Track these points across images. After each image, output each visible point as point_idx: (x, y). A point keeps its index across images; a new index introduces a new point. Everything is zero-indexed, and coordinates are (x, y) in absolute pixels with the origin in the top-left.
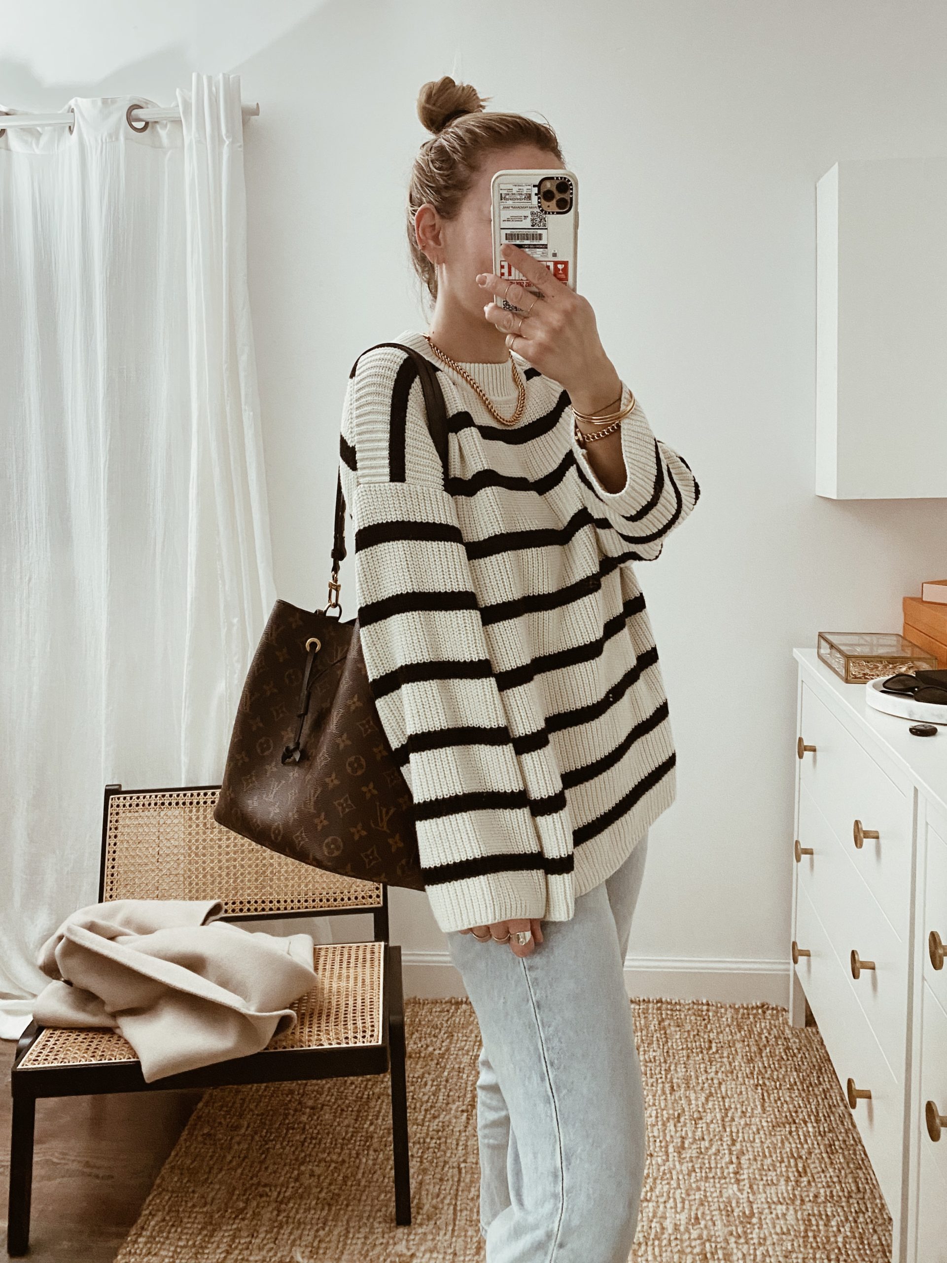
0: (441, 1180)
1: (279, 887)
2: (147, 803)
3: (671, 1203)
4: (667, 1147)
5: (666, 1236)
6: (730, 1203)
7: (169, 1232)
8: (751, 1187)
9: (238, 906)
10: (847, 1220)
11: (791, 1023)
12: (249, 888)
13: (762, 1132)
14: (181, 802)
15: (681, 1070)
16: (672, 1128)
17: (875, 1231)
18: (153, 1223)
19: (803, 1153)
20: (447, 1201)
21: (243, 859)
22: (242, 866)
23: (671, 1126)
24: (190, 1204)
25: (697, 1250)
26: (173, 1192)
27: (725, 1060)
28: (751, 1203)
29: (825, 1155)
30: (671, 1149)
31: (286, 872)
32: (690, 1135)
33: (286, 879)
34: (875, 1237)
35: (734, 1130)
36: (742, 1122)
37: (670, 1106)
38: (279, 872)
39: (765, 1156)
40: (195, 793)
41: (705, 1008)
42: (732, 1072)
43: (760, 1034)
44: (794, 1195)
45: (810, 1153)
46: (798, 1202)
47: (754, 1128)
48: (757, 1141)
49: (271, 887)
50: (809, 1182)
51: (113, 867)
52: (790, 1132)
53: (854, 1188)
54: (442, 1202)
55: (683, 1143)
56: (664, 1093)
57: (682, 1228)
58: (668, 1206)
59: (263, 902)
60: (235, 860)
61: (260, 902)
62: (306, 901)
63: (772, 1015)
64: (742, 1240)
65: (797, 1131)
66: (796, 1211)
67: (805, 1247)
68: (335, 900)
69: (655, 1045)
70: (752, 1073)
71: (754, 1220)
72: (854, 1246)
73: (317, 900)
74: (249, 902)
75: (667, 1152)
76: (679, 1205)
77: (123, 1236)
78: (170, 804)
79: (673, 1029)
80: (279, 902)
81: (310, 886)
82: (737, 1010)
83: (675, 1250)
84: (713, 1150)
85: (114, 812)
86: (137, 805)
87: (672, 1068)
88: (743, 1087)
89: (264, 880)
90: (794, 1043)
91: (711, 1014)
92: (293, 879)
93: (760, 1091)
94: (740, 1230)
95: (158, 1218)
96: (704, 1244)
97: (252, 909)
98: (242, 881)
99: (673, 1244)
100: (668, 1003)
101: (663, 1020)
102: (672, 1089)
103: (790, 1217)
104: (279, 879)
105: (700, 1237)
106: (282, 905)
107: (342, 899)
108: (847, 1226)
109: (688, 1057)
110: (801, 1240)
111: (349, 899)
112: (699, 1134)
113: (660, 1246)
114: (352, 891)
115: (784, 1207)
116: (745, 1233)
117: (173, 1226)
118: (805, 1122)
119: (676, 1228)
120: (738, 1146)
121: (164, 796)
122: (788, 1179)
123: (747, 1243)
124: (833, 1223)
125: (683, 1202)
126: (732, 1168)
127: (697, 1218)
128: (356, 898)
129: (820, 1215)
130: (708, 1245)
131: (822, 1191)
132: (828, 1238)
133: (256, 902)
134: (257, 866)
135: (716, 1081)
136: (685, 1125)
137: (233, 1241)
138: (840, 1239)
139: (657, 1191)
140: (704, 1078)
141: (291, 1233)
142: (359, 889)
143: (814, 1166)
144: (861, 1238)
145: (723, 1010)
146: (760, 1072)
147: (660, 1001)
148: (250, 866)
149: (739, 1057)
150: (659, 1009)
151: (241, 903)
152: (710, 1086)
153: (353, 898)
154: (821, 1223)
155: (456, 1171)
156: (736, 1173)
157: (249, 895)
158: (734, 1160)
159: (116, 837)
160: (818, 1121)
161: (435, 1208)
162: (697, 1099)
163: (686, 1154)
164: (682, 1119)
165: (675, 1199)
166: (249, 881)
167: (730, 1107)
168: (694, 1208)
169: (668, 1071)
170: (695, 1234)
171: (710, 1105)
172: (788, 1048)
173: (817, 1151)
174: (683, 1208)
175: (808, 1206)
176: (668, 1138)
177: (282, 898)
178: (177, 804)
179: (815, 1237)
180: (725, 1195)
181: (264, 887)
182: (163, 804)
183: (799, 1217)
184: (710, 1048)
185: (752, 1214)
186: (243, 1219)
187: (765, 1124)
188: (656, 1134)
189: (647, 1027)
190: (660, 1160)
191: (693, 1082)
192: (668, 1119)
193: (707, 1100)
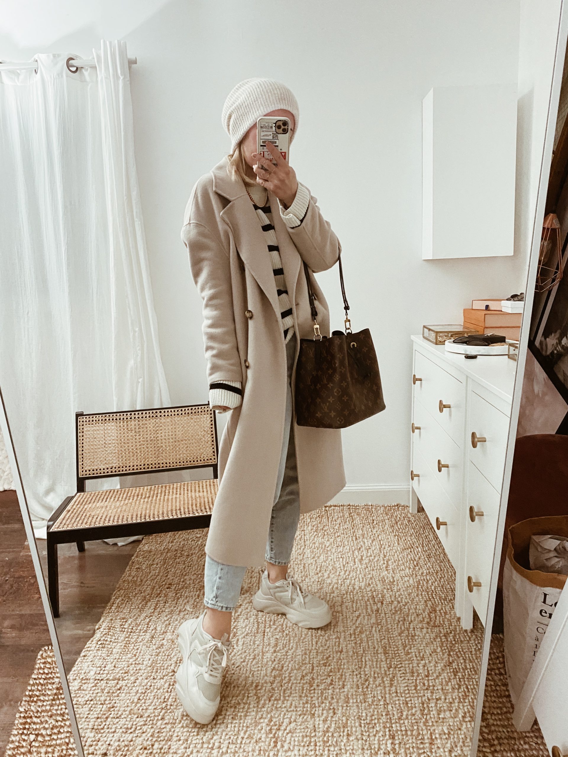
0: (251, 577)
1: (166, 456)
2: (97, 420)
3: (357, 579)
4: (354, 560)
5: (355, 591)
6: (384, 578)
7: (126, 604)
8: (393, 572)
9: (146, 466)
10: (436, 580)
11: (411, 511)
12: (151, 458)
13: (398, 552)
14: (115, 419)
15: (360, 532)
16: (357, 553)
17: (448, 584)
18: (117, 601)
19: (417, 559)
20: (255, 585)
21: (147, 445)
22: (147, 448)
23: (356, 552)
24: (134, 593)
25: (370, 595)
26: (125, 590)
27: (380, 527)
28: (393, 577)
29: (426, 559)
30: (356, 560)
31: (169, 449)
32: (365, 555)
33: (169, 452)
34: (448, 586)
35: (385, 552)
36: (389, 549)
37: (355, 544)
38: (166, 449)
39: (399, 560)
40: (122, 414)
41: (370, 507)
42: (384, 531)
43: (396, 517)
44: (413, 574)
45: (420, 558)
46: (414, 576)
47: (394, 551)
48: (396, 555)
49: (162, 457)
50: (419, 569)
51: (83, 451)
52: (411, 552)
53: (439, 569)
54: (252, 585)
55: (362, 558)
56: (352, 540)
57: (363, 588)
58: (356, 580)
59: (159, 464)
60: (144, 445)
61: (157, 464)
62: (180, 462)
63: (402, 509)
64: (390, 590)
65: (414, 550)
66: (413, 579)
67: (418, 591)
68: (194, 461)
69: (348, 523)
70: (393, 531)
71: (395, 583)
72: (439, 589)
73: (185, 462)
74: (152, 464)
75: (355, 562)
76: (361, 580)
77: (104, 607)
78: (109, 420)
79: (356, 516)
80: (166, 463)
81: (181, 455)
82: (385, 508)
83: (360, 595)
84: (376, 559)
85: (81, 425)
86: (93, 421)
87: (356, 531)
88: (389, 537)
89: (159, 454)
90: (412, 520)
91: (373, 510)
92: (173, 452)
93: (396, 537)
94: (389, 587)
95: (120, 599)
96: (373, 593)
97: (153, 467)
98: (148, 455)
99: (359, 593)
100: (353, 506)
101: (351, 513)
102: (356, 539)
103: (411, 581)
104: (166, 453)
105: (371, 590)
106: (168, 465)
107: (197, 461)
108: (436, 583)
109: (363, 527)
110: (416, 589)
111: (201, 461)
112: (369, 554)
113: (353, 595)
114: (202, 457)
115: (408, 578)
116: (391, 588)
117: (127, 602)
118: (417, 547)
119: (360, 588)
120: (387, 558)
121: (106, 416)
122: (410, 568)
123: (392, 591)
124: (430, 582)
125: (363, 579)
126: (384, 566)
127: (369, 584)
128: (204, 460)
129: (424, 580)
130: (374, 593)
131: (425, 571)
132: (428, 588)
133: (155, 464)
134: (155, 447)
135: (376, 535)
136: (363, 551)
137: (157, 605)
138: (433, 587)
139: (351, 575)
140: (371, 534)
141: (183, 601)
142: (205, 456)
143: (421, 562)
144: (442, 586)
145: (379, 508)
146: (397, 530)
147: (349, 505)
148: (151, 447)
149: (387, 525)
150: (349, 508)
151: (148, 465)
152: (374, 537)
153: (202, 460)
154: (425, 582)
155: (258, 574)
156: (386, 567)
157: (151, 461)
158: (385, 562)
159: (83, 436)
160: (423, 546)
161: (249, 587)
162: (368, 542)
163: (364, 562)
164: (361, 550)
165: (359, 578)
166: (151, 454)
167: (383, 544)
168: (368, 580)
169: (354, 532)
170: (368, 589)
171: (374, 543)
172: (409, 521)
173: (423, 557)
174: (363, 581)
175: (419, 577)
176: (355, 557)
177: (168, 461)
178: (113, 419)
179: (422, 587)
180: (382, 575)
181: (159, 457)
182: (106, 420)
183: (415, 581)
184: (373, 523)
185: (394, 581)
186: (160, 597)
187: (399, 549)
188: (349, 555)
189: (343, 516)
190: (351, 565)
191: (366, 536)
192: (355, 550)
193: (372, 542)
